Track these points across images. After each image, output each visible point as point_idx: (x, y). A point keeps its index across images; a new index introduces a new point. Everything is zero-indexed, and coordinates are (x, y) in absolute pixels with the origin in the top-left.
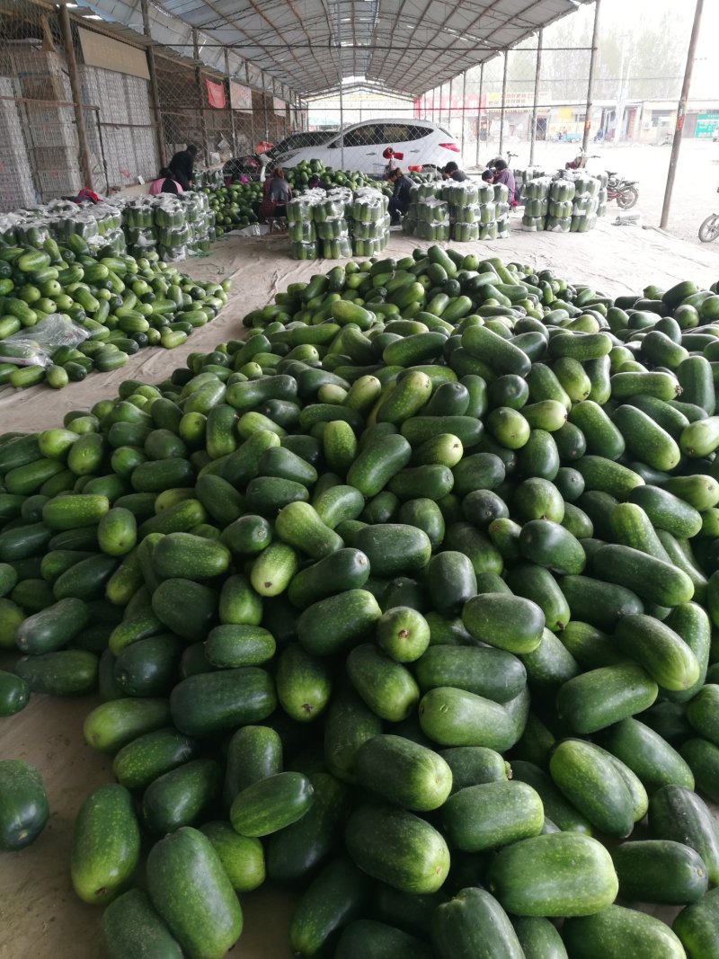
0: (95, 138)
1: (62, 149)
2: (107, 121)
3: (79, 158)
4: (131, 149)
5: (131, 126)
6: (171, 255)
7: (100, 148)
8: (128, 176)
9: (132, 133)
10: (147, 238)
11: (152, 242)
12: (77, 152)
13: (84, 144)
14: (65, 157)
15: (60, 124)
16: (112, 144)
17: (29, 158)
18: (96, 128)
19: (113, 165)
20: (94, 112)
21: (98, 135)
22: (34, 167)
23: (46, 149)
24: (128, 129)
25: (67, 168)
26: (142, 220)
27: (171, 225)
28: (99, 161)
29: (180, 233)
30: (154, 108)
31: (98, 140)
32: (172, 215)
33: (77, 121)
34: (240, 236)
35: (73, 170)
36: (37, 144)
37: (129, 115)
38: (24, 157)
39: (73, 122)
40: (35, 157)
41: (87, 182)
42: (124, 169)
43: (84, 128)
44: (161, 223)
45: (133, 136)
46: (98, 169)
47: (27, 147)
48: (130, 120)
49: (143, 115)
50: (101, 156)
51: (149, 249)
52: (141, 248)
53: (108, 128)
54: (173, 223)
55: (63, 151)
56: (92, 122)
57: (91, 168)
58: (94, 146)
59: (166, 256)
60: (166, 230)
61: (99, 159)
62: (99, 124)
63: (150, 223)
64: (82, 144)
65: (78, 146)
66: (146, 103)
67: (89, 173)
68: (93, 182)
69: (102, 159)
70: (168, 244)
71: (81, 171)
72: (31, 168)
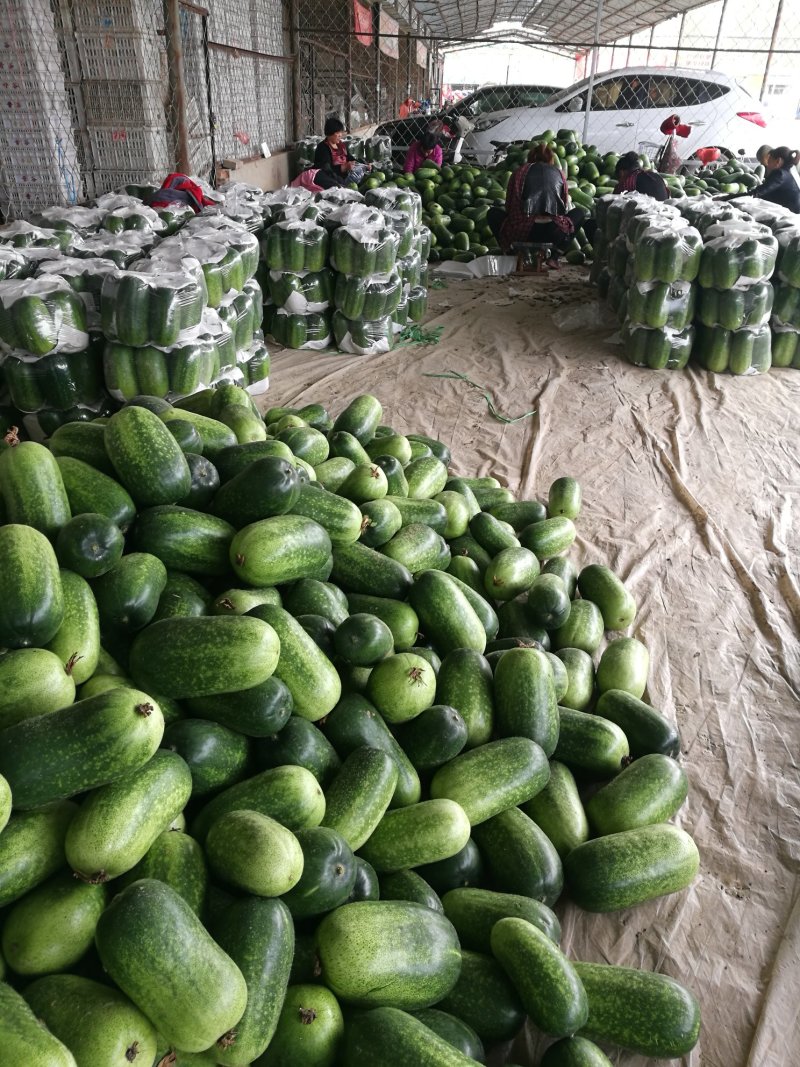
0: (197, 70)
1: (136, 85)
2: (218, 41)
3: (166, 105)
4: (252, 97)
5: (254, 54)
6: (359, 339)
7: (205, 90)
8: (246, 143)
9: (256, 68)
10: (309, 297)
11: (319, 306)
12: (163, 93)
13: (178, 78)
14: (140, 101)
15: (133, 33)
16: (224, 84)
17: (72, 101)
18: (200, 51)
19: (224, 122)
20: (198, 19)
21: (202, 66)
22: (81, 118)
23: (105, 84)
24: (250, 60)
25: (144, 123)
26: (301, 254)
27: (367, 272)
28: (202, 113)
29: (384, 291)
30: (289, 29)
31: (202, 75)
32: (371, 250)
33: (167, 32)
34: (465, 279)
35: (154, 129)
36: (87, 73)
37: (254, 36)
38: (61, 96)
39: (159, 33)
40: (83, 96)
41: (179, 155)
42: (241, 129)
43: (179, 47)
44: (346, 268)
45: (256, 73)
46: (199, 129)
47: (68, 76)
48: (255, 44)
49: (272, 41)
50: (206, 104)
51: (311, 319)
52: (294, 318)
53: (221, 55)
54: (372, 267)
55: (136, 87)
56: (194, 40)
57: (188, 125)
58: (194, 84)
59: (346, 340)
60: (354, 283)
61: (201, 109)
62: (206, 44)
63: (317, 264)
64: (173, 78)
65: (166, 82)
66: (278, 20)
67: (183, 137)
68: (190, 152)
69: (206, 110)
70: (356, 315)
71: (168, 130)
72: (74, 120)
